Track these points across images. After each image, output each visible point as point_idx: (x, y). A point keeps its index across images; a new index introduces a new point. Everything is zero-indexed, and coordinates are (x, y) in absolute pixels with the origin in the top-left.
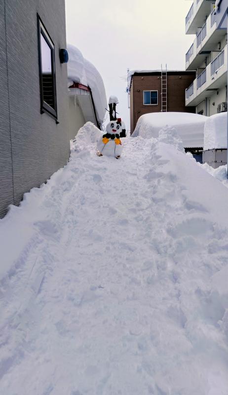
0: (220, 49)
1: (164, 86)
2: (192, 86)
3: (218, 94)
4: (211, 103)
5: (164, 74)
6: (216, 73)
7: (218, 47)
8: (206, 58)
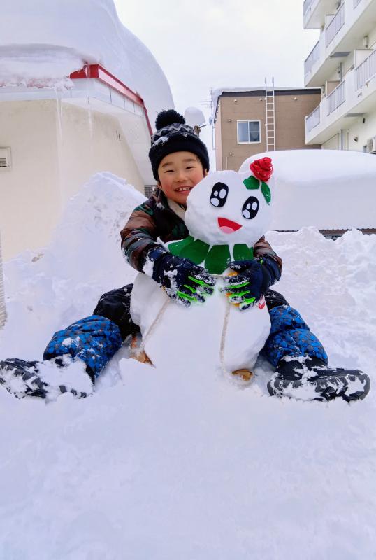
0: (367, 46)
1: (270, 113)
2: (317, 112)
3: (364, 122)
4: (352, 138)
5: (270, 93)
6: (367, 85)
7: (365, 44)
8: (341, 64)
